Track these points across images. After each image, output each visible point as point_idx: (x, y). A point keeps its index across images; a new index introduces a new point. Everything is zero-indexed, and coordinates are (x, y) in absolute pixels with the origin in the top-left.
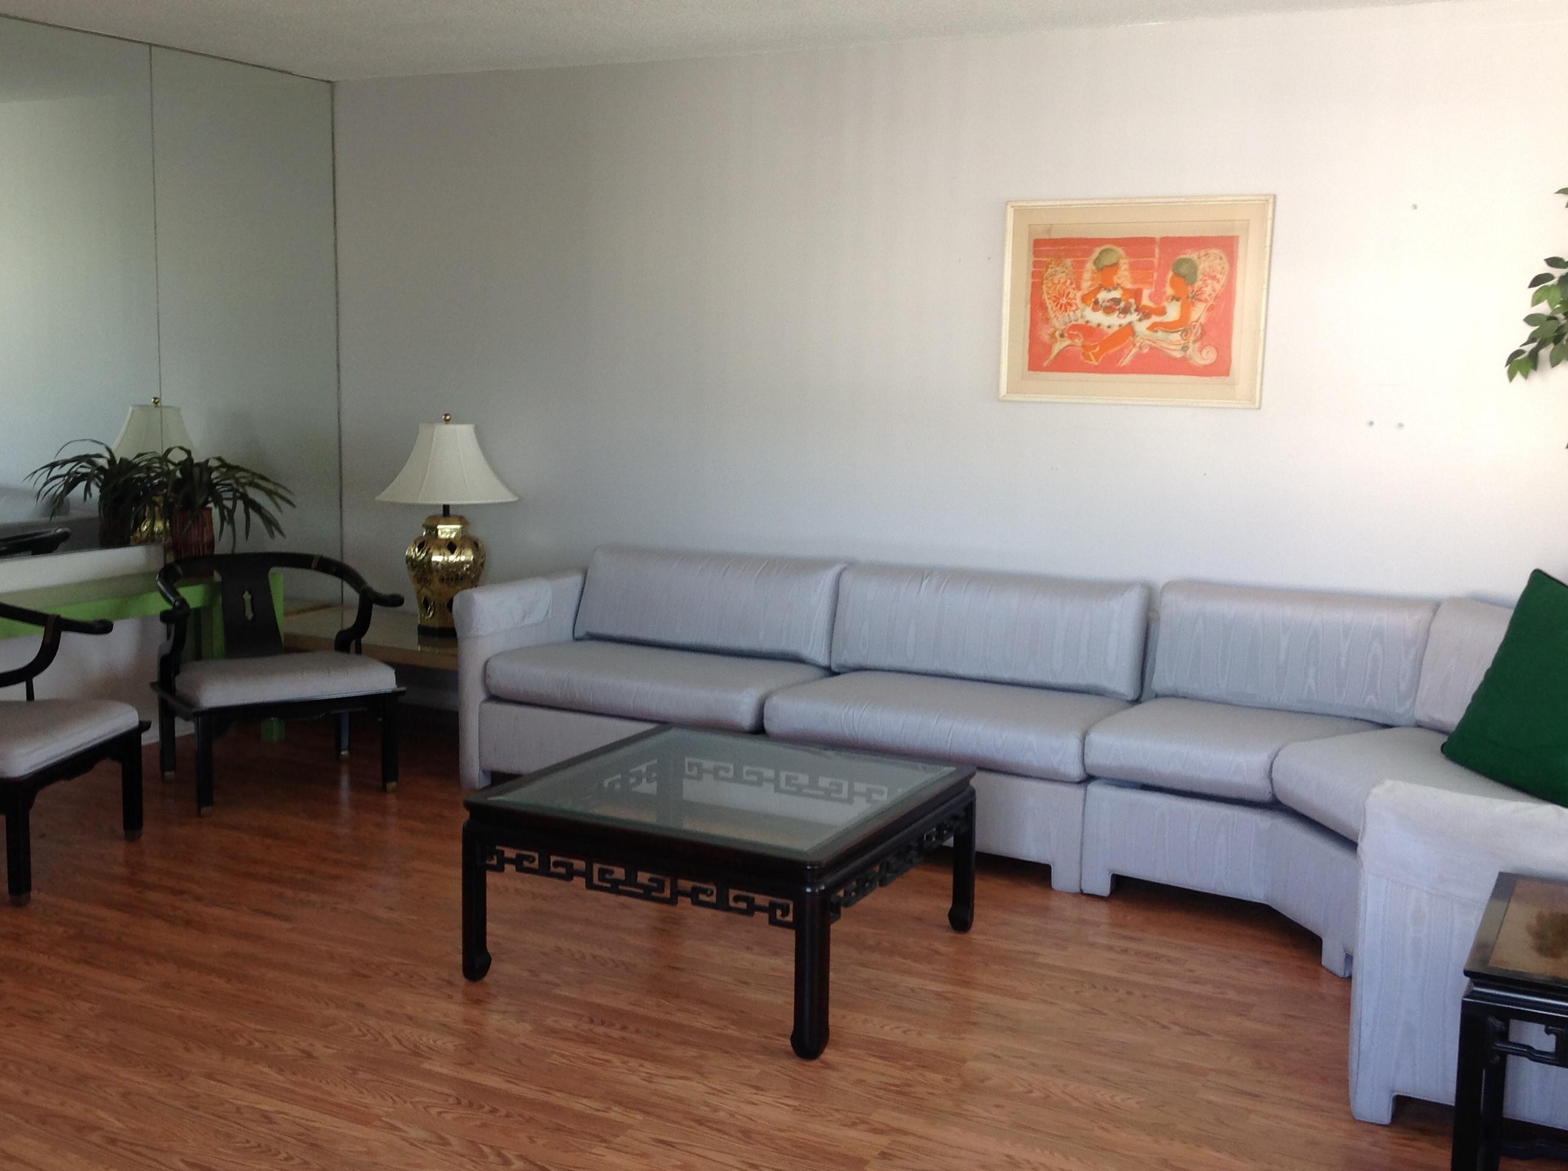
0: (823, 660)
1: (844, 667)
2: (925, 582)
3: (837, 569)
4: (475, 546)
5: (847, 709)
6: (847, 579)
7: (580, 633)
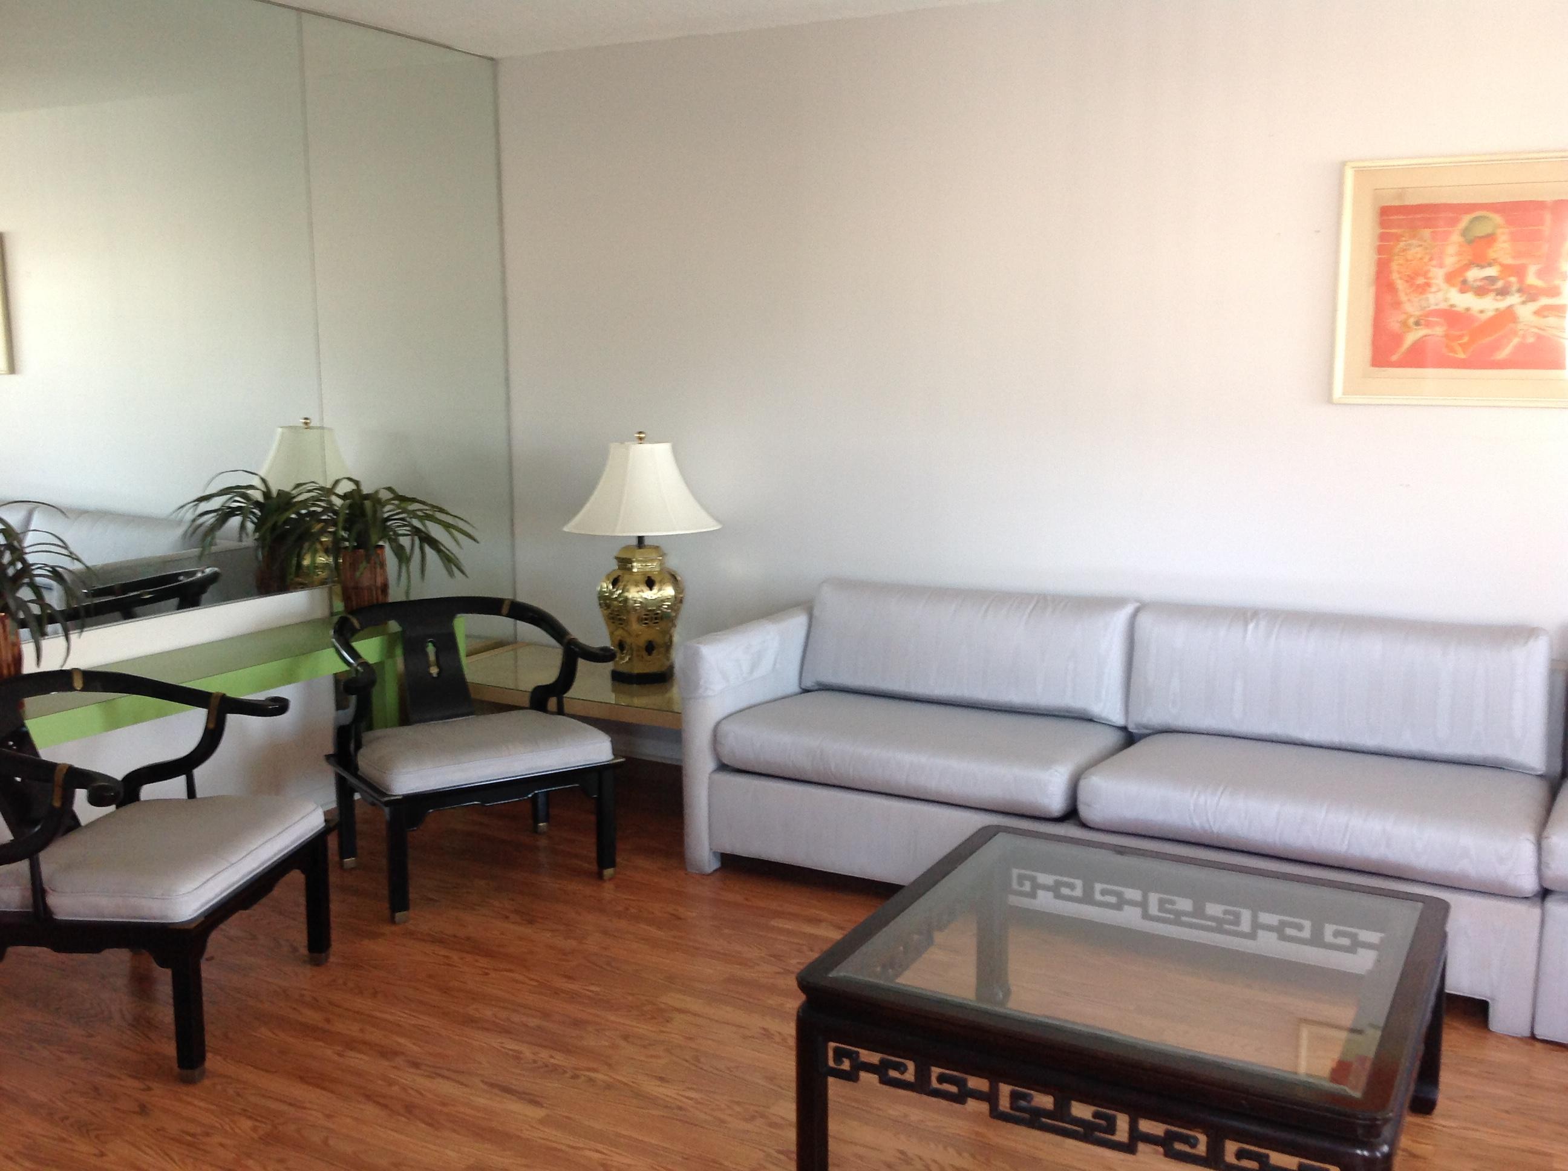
0: (1118, 719)
1: (1146, 727)
2: (1251, 626)
3: (1129, 609)
4: (674, 579)
5: (1195, 796)
6: (1145, 621)
7: (808, 683)
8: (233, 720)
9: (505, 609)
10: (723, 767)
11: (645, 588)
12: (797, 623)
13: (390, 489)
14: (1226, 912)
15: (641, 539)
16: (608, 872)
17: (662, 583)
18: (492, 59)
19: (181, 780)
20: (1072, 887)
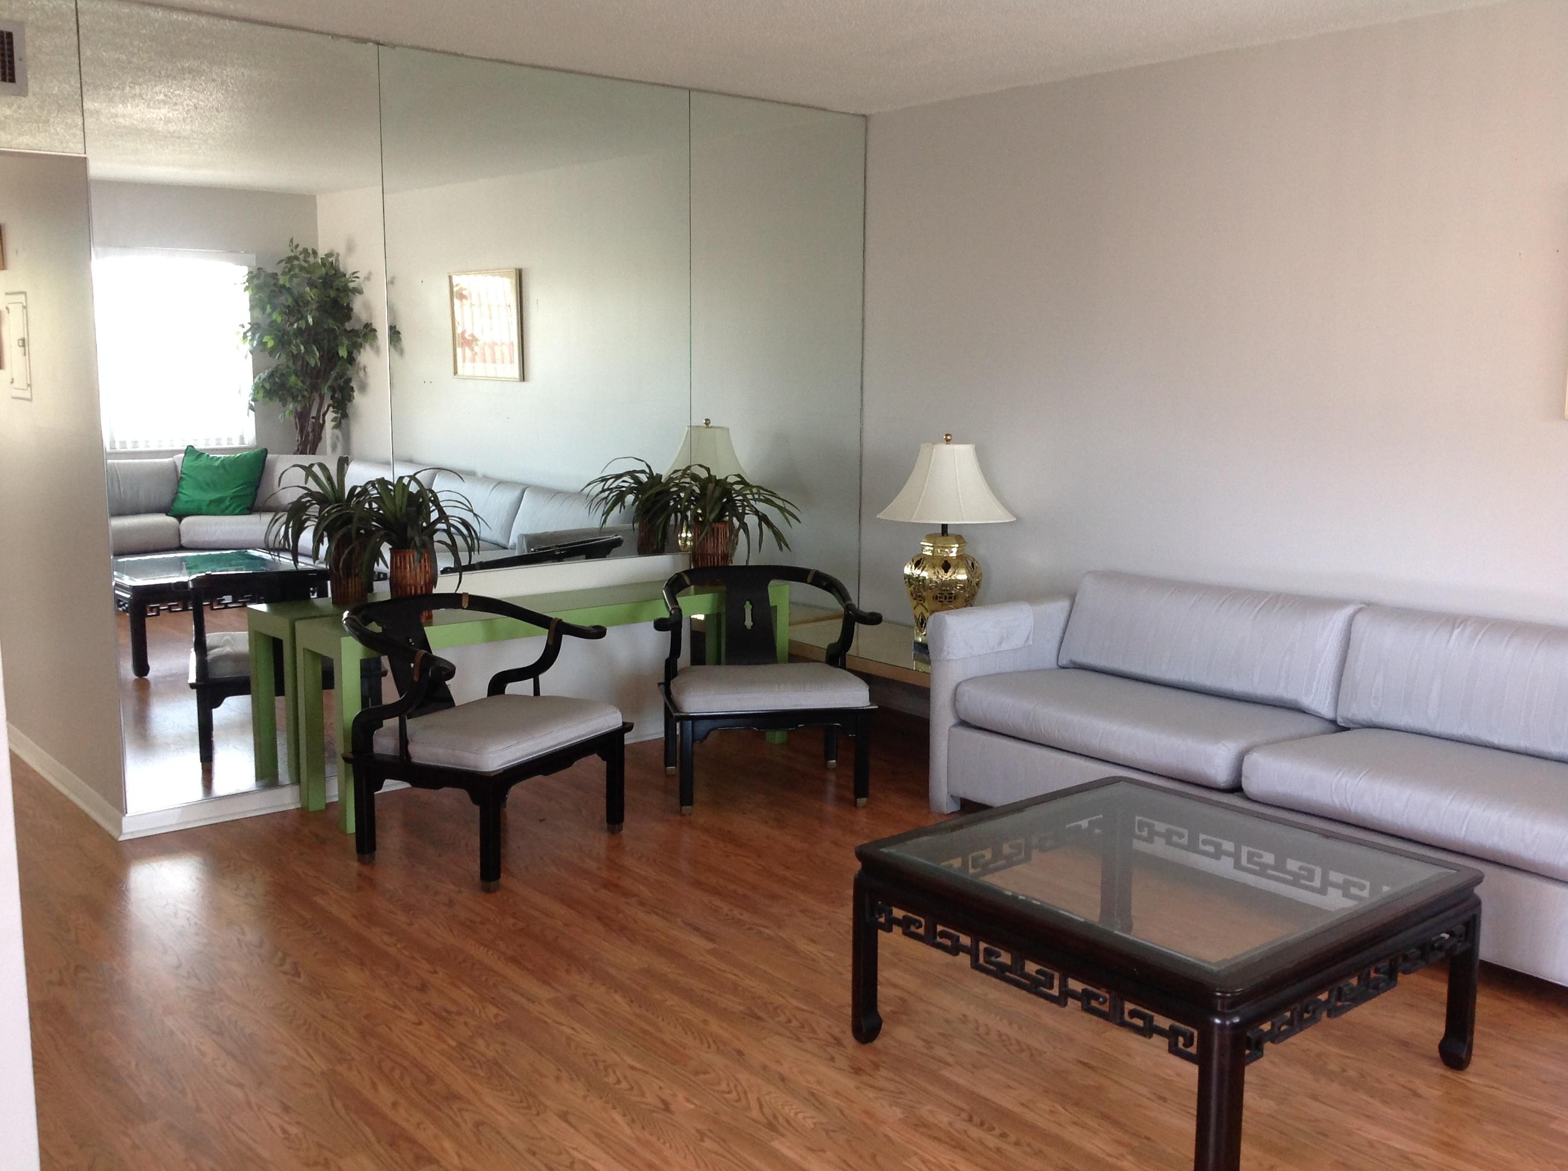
0: (1327, 711)
1: (1352, 721)
2: (1456, 632)
3: (1349, 610)
4: (972, 567)
5: (1339, 776)
6: (1361, 621)
7: (1064, 661)
8: (568, 642)
9: (809, 579)
10: (964, 723)
11: (942, 572)
12: (1058, 609)
13: (739, 476)
14: (1301, 868)
15: (945, 527)
16: (862, 801)
17: (957, 566)
18: (864, 116)
19: (530, 682)
20: (1181, 836)
